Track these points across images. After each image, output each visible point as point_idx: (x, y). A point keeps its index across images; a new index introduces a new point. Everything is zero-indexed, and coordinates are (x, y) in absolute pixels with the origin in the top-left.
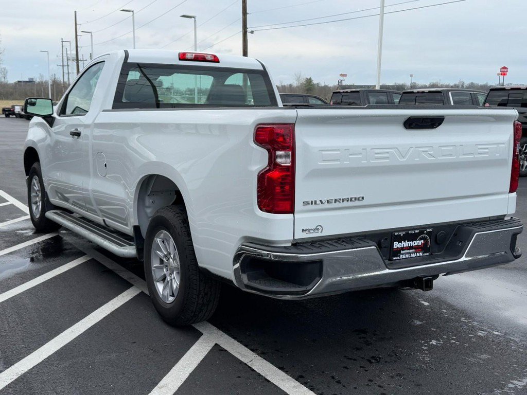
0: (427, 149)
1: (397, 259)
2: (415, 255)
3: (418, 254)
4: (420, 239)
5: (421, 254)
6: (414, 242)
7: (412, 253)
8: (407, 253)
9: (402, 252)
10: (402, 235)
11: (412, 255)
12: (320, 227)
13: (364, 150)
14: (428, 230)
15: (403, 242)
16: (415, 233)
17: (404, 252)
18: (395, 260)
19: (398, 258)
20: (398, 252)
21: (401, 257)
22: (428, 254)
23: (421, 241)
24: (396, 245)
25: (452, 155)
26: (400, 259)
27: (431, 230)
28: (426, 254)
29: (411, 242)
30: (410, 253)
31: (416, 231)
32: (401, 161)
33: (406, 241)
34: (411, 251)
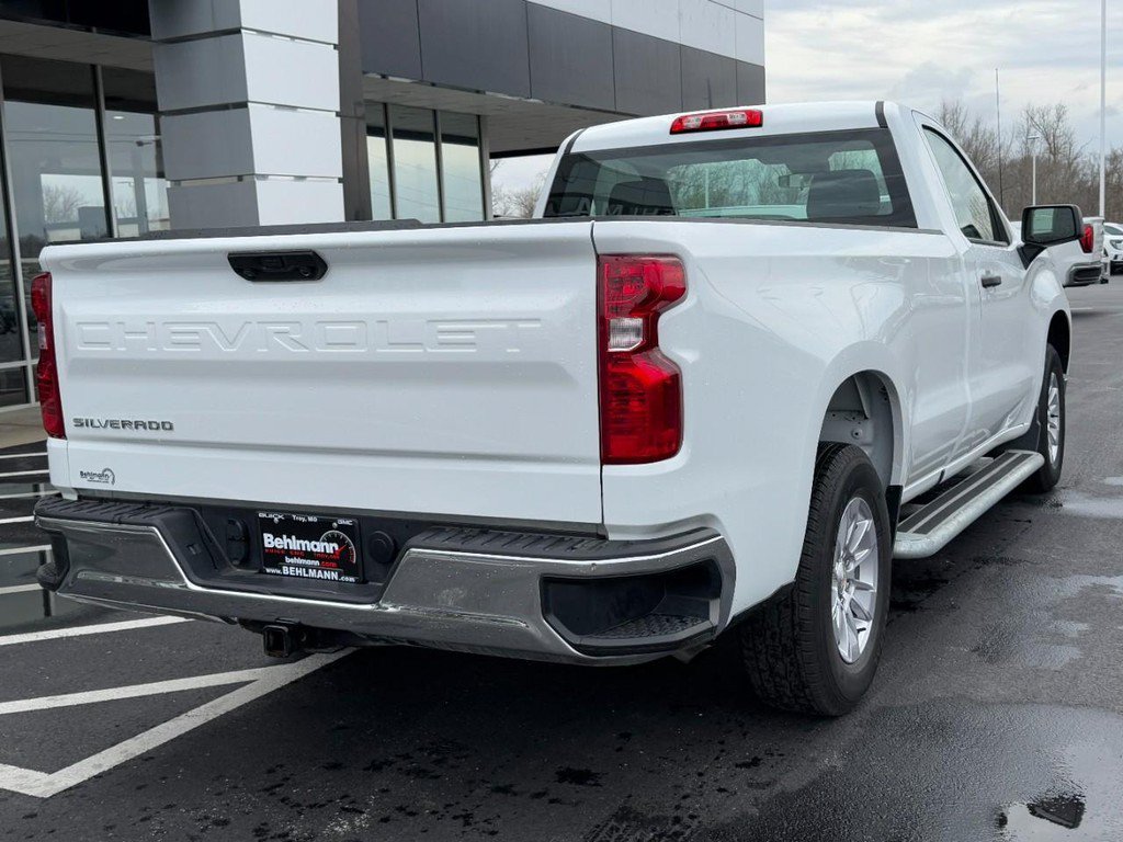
0: (287, 328)
1: (276, 574)
2: (320, 574)
3: (327, 575)
4: (329, 540)
5: (335, 576)
6: (313, 543)
7: (313, 567)
8: (299, 566)
9: (288, 560)
10: (276, 520)
11: (312, 573)
12: (107, 473)
13: (151, 326)
14: (341, 522)
15: (285, 537)
16: (308, 522)
17: (292, 561)
18: (271, 574)
19: (279, 572)
20: (277, 557)
21: (286, 570)
22: (352, 579)
23: (332, 545)
24: (269, 541)
25: (353, 344)
26: (283, 575)
27: (348, 522)
28: (347, 579)
29: (307, 542)
30: (307, 568)
31: (310, 519)
32: (227, 353)
33: (294, 537)
34: (309, 562)
